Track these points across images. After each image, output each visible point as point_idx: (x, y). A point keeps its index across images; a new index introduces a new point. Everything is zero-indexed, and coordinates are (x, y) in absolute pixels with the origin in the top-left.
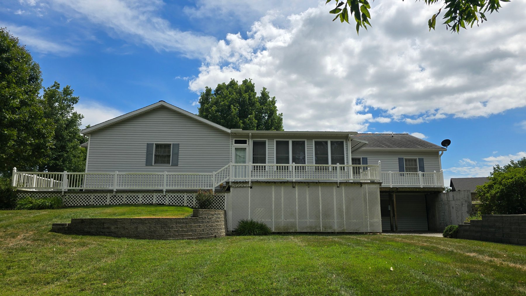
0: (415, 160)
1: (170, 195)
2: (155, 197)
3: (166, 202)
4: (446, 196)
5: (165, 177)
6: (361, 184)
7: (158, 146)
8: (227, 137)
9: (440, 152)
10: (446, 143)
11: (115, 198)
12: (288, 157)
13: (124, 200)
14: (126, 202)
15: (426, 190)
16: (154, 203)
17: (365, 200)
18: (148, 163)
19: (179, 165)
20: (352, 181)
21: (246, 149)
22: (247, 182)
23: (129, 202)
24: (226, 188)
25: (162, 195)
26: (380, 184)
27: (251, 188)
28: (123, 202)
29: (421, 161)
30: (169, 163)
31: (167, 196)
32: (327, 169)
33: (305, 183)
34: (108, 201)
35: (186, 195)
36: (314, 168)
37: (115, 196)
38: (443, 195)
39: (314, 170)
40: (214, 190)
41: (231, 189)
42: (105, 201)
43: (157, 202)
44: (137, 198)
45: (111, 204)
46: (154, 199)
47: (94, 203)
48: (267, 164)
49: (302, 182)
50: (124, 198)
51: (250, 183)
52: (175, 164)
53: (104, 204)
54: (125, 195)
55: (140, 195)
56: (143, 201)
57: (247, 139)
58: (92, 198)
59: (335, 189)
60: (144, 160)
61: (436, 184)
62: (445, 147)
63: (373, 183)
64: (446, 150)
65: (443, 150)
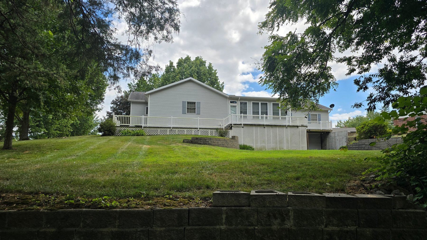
0: (316, 115)
1: (201, 130)
2: (193, 131)
3: (199, 134)
4: (333, 134)
5: (198, 120)
6: (298, 126)
7: (188, 103)
8: (226, 99)
9: (329, 111)
10: (332, 106)
11: (172, 131)
12: (259, 111)
13: (177, 133)
14: (178, 134)
15: (323, 131)
16: (193, 134)
17: (299, 135)
18: (184, 113)
19: (201, 114)
20: (291, 125)
21: (236, 106)
22: (241, 124)
23: (179, 134)
24: (230, 127)
25: (197, 130)
26: (307, 126)
27: (243, 127)
28: (176, 134)
29: (319, 115)
30: (195, 113)
31: (199, 131)
32: (278, 118)
33: (270, 125)
34: (168, 133)
35: (209, 130)
36: (272, 117)
37: (172, 130)
38: (332, 134)
39: (272, 119)
40: (224, 128)
41: (233, 128)
42: (166, 133)
43: (195, 134)
44: (184, 131)
45: (170, 134)
46: (193, 132)
47: (160, 134)
48: (248, 115)
49: (268, 125)
50: (177, 131)
51: (242, 125)
52: (199, 114)
53: (166, 134)
54: (177, 130)
55: (185, 130)
56: (187, 133)
57: (237, 101)
58: (159, 131)
59: (285, 128)
60: (181, 111)
61: (327, 128)
62: (332, 108)
63: (302, 126)
64: (332, 110)
65: (331, 110)
